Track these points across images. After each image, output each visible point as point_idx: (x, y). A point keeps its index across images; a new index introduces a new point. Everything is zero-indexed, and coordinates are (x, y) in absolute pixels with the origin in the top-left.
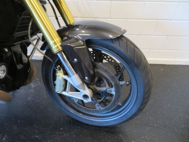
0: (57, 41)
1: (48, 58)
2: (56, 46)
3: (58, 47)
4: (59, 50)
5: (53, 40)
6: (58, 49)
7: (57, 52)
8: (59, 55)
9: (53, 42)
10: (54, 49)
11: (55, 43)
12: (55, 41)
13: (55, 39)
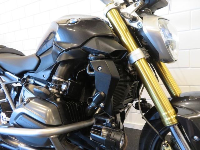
0: (170, 113)
1: (153, 128)
2: (169, 118)
3: (171, 120)
4: (173, 123)
5: (166, 111)
6: (171, 122)
7: (170, 125)
8: (172, 128)
9: (166, 113)
10: (167, 121)
11: (168, 115)
12: (169, 112)
13: (169, 110)
